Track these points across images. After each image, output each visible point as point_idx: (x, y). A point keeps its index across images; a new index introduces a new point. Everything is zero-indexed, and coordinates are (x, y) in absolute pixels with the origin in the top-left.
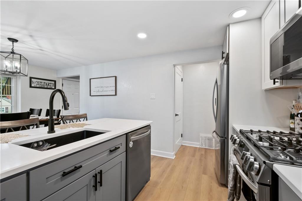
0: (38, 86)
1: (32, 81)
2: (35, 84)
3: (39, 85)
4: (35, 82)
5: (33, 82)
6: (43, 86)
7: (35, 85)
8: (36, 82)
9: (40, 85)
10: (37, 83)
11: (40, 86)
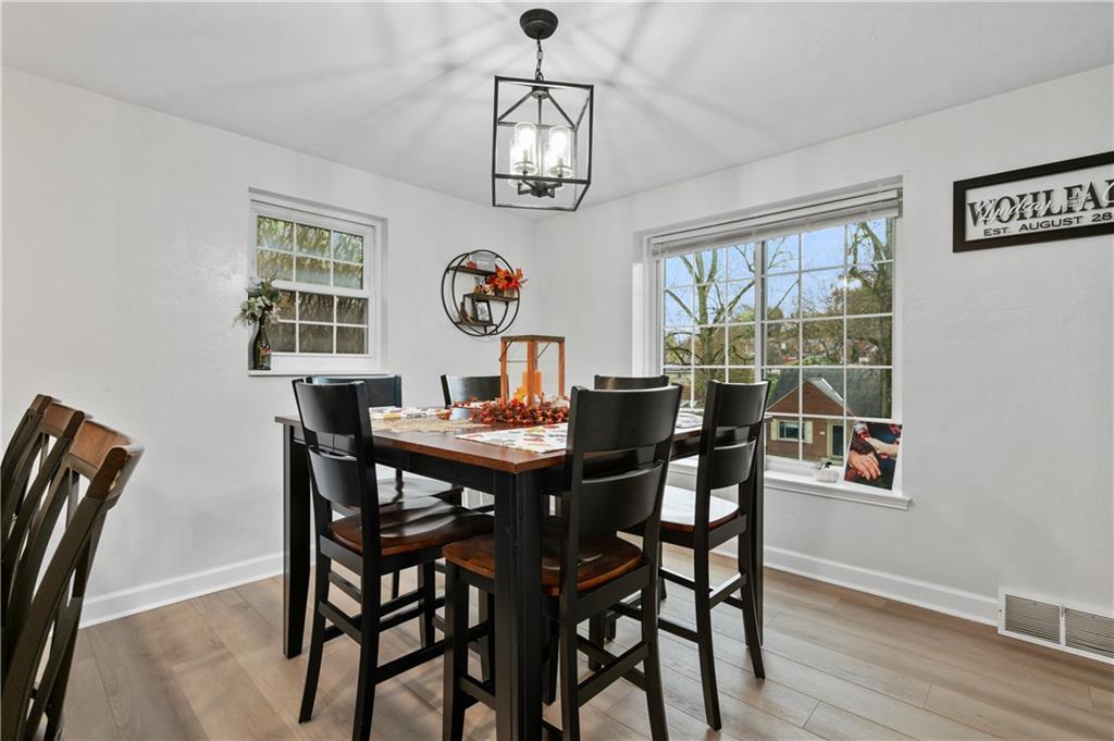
0: (1014, 228)
1: (972, 205)
2: (993, 217)
3: (1022, 217)
4: (990, 207)
5: (978, 209)
6: (1056, 219)
7: (994, 224)
8: (998, 205)
9: (1035, 214)
10: (1006, 209)
11: (1034, 222)
